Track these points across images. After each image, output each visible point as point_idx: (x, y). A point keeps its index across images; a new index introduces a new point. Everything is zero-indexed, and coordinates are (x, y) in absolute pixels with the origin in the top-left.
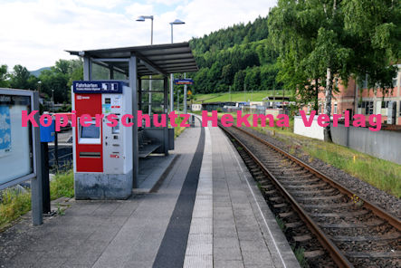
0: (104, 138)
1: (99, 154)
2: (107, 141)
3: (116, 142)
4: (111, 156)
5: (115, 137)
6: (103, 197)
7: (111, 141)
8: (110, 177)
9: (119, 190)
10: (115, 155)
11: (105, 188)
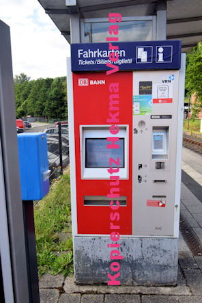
0: (135, 167)
1: (124, 198)
2: (141, 172)
3: (160, 175)
4: (149, 203)
5: (160, 166)
6: (130, 280)
7: (150, 173)
8: (146, 244)
9: (164, 267)
10: (158, 201)
11: (134, 265)
